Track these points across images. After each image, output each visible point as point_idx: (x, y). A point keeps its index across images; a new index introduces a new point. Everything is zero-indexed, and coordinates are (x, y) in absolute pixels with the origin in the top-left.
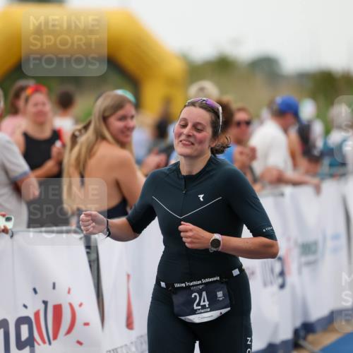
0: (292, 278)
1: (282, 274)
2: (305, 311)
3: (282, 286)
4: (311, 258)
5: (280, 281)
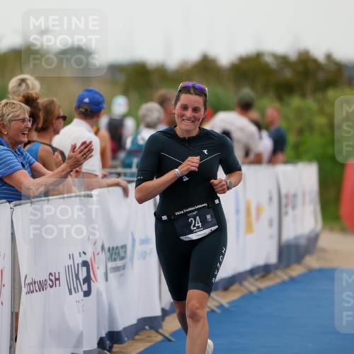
0: (98, 285)
1: (88, 280)
2: (112, 320)
3: (87, 294)
4: (119, 263)
5: (85, 287)
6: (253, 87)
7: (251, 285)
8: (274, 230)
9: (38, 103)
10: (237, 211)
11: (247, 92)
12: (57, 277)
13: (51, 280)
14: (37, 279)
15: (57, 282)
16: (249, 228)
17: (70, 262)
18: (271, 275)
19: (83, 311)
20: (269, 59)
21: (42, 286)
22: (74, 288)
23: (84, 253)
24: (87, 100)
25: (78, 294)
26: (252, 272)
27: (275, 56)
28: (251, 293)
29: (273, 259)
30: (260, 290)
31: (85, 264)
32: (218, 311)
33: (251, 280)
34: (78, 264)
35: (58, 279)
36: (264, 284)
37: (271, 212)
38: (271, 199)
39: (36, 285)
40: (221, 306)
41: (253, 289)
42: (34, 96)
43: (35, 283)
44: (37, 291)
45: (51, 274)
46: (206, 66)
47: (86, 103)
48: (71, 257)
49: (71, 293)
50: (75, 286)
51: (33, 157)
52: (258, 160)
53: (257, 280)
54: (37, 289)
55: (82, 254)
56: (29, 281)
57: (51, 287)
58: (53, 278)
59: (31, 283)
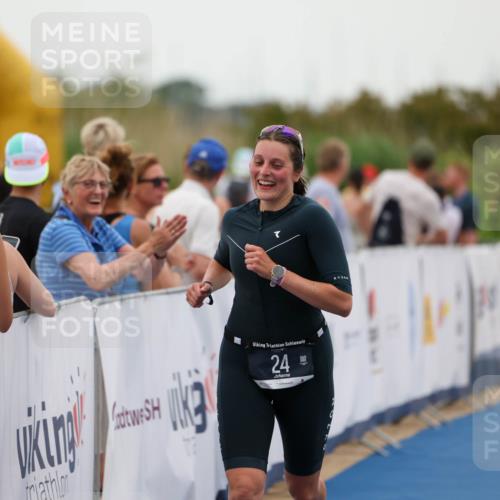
6: (433, 137)
7: (433, 417)
8: (465, 339)
9: (129, 161)
10: (412, 312)
11: (424, 144)
12: (156, 405)
13: (148, 410)
14: (130, 408)
15: (156, 412)
16: (429, 335)
17: (175, 385)
18: (460, 403)
19: (195, 453)
20: (455, 98)
21: (136, 418)
22: (181, 421)
23: (197, 371)
24: (203, 154)
25: (186, 429)
26: (434, 398)
27: (465, 93)
28: (431, 428)
29: (463, 380)
30: (444, 424)
31: (198, 386)
32: (386, 453)
33: (432, 409)
34: (187, 388)
35: (157, 408)
36: (450, 416)
37: (459, 312)
38: (459, 295)
39: (129, 417)
40: (389, 447)
41: (435, 422)
42: (124, 150)
43: (127, 413)
44: (129, 425)
45: (147, 401)
46: (366, 107)
47: (202, 159)
48: (177, 376)
49: (175, 428)
50: (183, 418)
51: (124, 236)
52: (440, 239)
53: (441, 409)
54: (130, 421)
55: (193, 373)
56: (118, 410)
57: (148, 419)
58: (150, 407)
59: (122, 414)
